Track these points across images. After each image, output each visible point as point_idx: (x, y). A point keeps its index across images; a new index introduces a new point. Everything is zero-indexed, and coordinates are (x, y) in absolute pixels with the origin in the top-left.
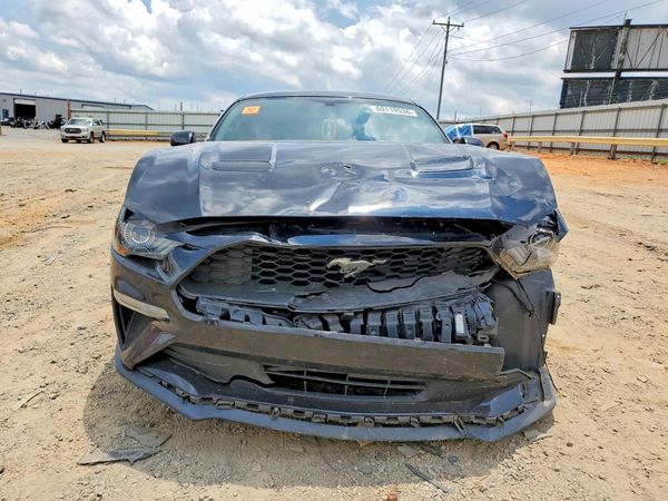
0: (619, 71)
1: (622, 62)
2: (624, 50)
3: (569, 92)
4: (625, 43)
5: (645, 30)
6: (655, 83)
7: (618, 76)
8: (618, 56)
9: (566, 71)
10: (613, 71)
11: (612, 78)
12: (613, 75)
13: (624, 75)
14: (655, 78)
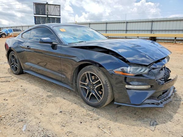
0: (48, 15)
1: (48, 13)
2: (48, 10)
3: (36, 20)
4: (48, 8)
5: (51, 5)
6: (56, 19)
7: (48, 16)
8: (46, 11)
9: (34, 14)
10: (46, 15)
11: (46, 17)
12: (46, 16)
13: (49, 16)
14: (56, 18)
